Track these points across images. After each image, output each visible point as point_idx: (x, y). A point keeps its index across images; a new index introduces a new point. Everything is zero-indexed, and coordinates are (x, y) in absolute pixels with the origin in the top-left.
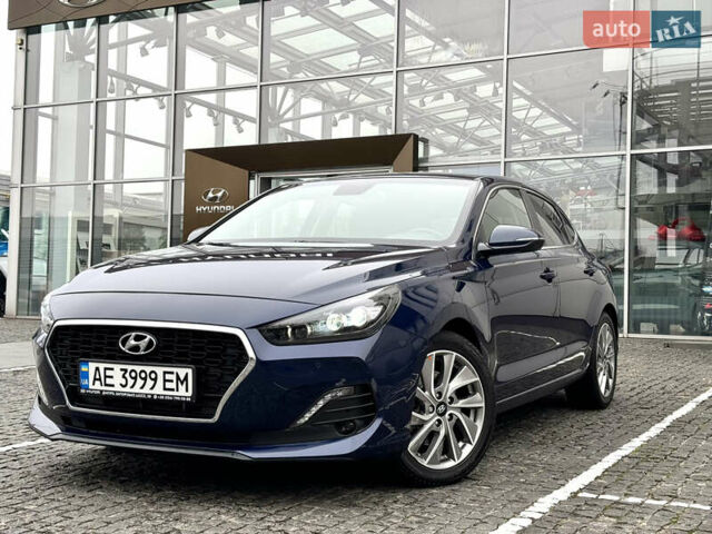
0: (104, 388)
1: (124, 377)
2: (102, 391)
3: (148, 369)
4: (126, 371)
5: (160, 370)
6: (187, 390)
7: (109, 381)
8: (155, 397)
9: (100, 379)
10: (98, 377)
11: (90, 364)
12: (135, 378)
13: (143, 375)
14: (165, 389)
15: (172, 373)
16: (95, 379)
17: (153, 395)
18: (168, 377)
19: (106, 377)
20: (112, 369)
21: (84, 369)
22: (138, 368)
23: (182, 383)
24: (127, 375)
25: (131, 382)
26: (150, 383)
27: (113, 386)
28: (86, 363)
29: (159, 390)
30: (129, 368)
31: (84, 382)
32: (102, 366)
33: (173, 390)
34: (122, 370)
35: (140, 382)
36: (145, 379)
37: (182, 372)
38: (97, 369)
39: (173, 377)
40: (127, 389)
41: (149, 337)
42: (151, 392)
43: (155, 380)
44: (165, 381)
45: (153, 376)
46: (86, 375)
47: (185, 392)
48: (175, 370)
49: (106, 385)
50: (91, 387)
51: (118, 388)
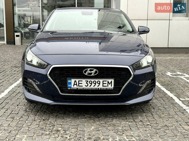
0: (78, 87)
1: (87, 83)
2: (77, 88)
3: (97, 80)
4: (88, 81)
5: (101, 81)
6: (111, 86)
7: (80, 85)
8: (100, 89)
9: (76, 84)
10: (75, 83)
11: (72, 80)
12: (91, 83)
13: (95, 82)
14: (103, 86)
15: (106, 81)
16: (74, 84)
17: (98, 88)
18: (104, 82)
19: (79, 83)
20: (82, 81)
21: (69, 81)
22: (93, 80)
23: (110, 84)
24: (88, 83)
25: (89, 85)
26: (97, 85)
27: (82, 86)
28: (71, 79)
29: (101, 86)
30: (89, 80)
31: (69, 86)
32: (77, 80)
33: (106, 86)
34: (86, 81)
35: (93, 85)
36: (95, 83)
37: (110, 81)
38: (75, 81)
39: (107, 82)
40: (88, 87)
41: (95, 70)
42: (98, 87)
43: (99, 84)
44: (103, 84)
45: (99, 82)
46: (70, 83)
47: (111, 87)
48: (107, 80)
49: (79, 86)
50: (72, 87)
51: (84, 87)
